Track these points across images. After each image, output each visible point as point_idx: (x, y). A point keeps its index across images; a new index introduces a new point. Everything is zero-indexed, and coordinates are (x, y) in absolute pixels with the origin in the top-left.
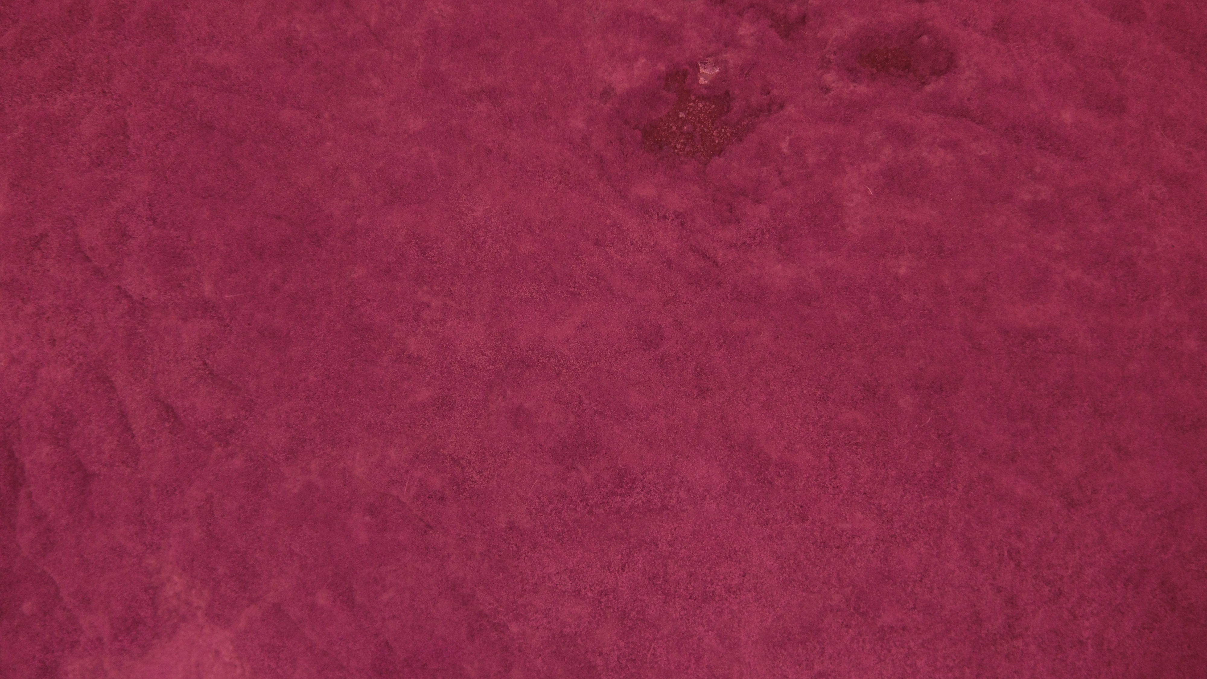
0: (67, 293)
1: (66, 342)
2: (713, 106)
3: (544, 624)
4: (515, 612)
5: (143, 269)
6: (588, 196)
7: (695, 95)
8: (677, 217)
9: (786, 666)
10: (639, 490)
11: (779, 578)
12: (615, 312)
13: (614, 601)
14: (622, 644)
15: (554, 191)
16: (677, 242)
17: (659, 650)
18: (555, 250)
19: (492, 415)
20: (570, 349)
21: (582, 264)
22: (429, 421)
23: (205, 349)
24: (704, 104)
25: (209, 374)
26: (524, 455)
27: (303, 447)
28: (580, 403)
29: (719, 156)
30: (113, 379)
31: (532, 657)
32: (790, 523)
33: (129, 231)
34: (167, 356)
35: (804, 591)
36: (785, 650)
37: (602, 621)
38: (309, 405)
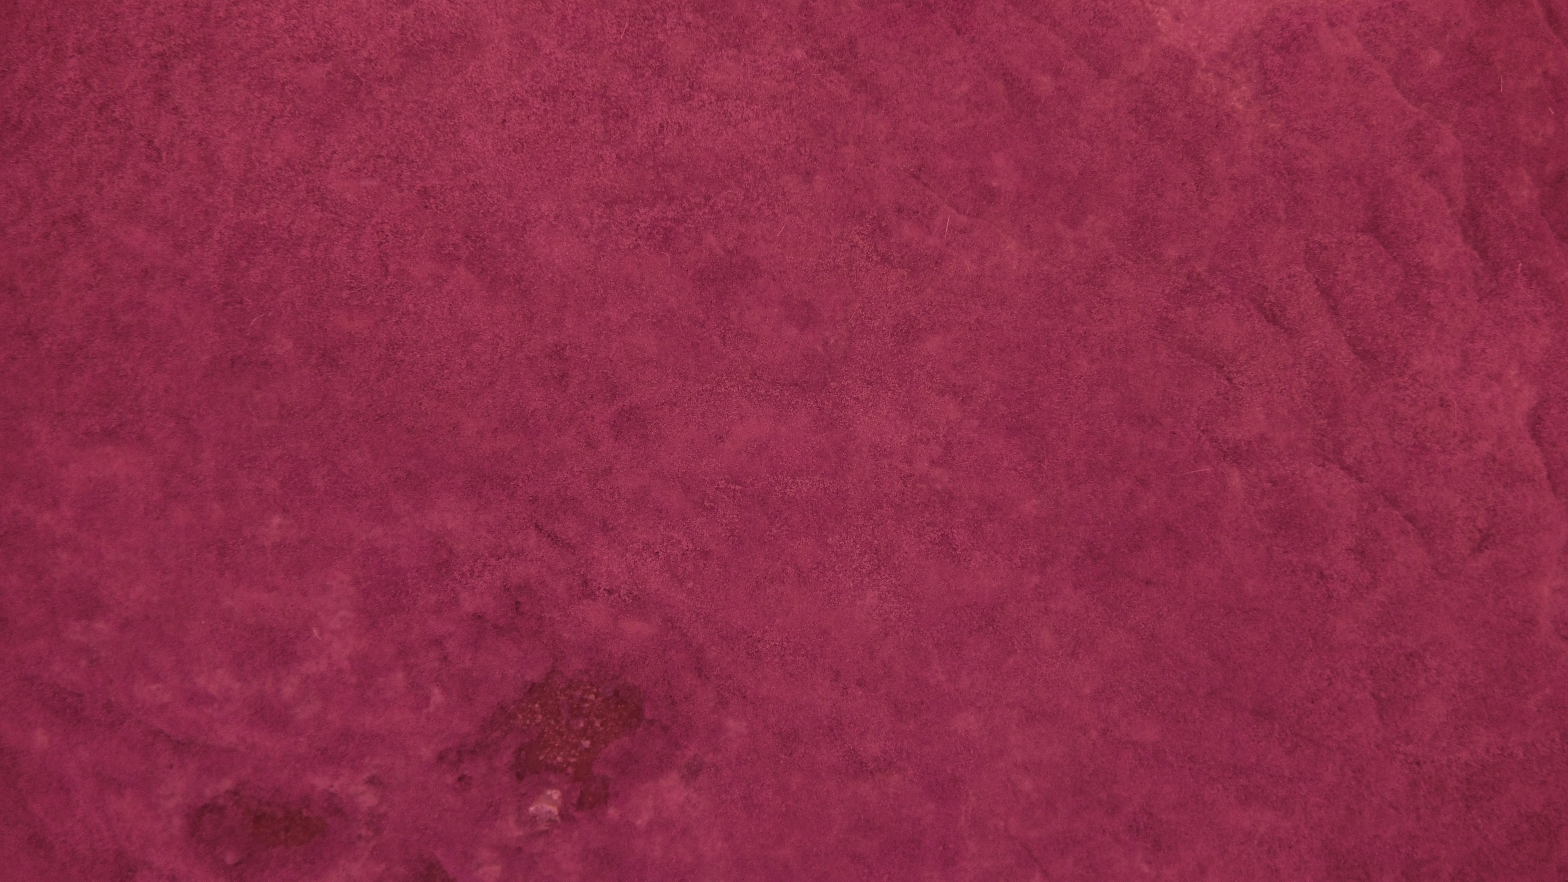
0: (1431, 470)
1: (1425, 403)
2: (541, 758)
3: (761, 60)
4: (798, 72)
5: (1329, 506)
6: (720, 622)
7: (567, 774)
8: (593, 593)
9: (450, 13)
10: (642, 225)
11: (459, 120)
12: (679, 458)
13: (673, 89)
14: (661, 37)
15: (767, 627)
16: (593, 558)
17: (615, 31)
18: (765, 543)
19: (843, 321)
20: (738, 407)
21: (726, 525)
22: (924, 309)
23: (1231, 398)
24: (555, 761)
25: (1223, 367)
26: (796, 268)
27: (1088, 274)
28: (724, 336)
29: (533, 684)
30: (1352, 357)
31: (774, 19)
32: (442, 186)
33: (1356, 559)
34: (1281, 388)
35: (427, 104)
36: (451, 32)
37: (687, 65)
38: (1085, 328)
